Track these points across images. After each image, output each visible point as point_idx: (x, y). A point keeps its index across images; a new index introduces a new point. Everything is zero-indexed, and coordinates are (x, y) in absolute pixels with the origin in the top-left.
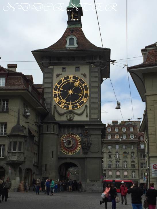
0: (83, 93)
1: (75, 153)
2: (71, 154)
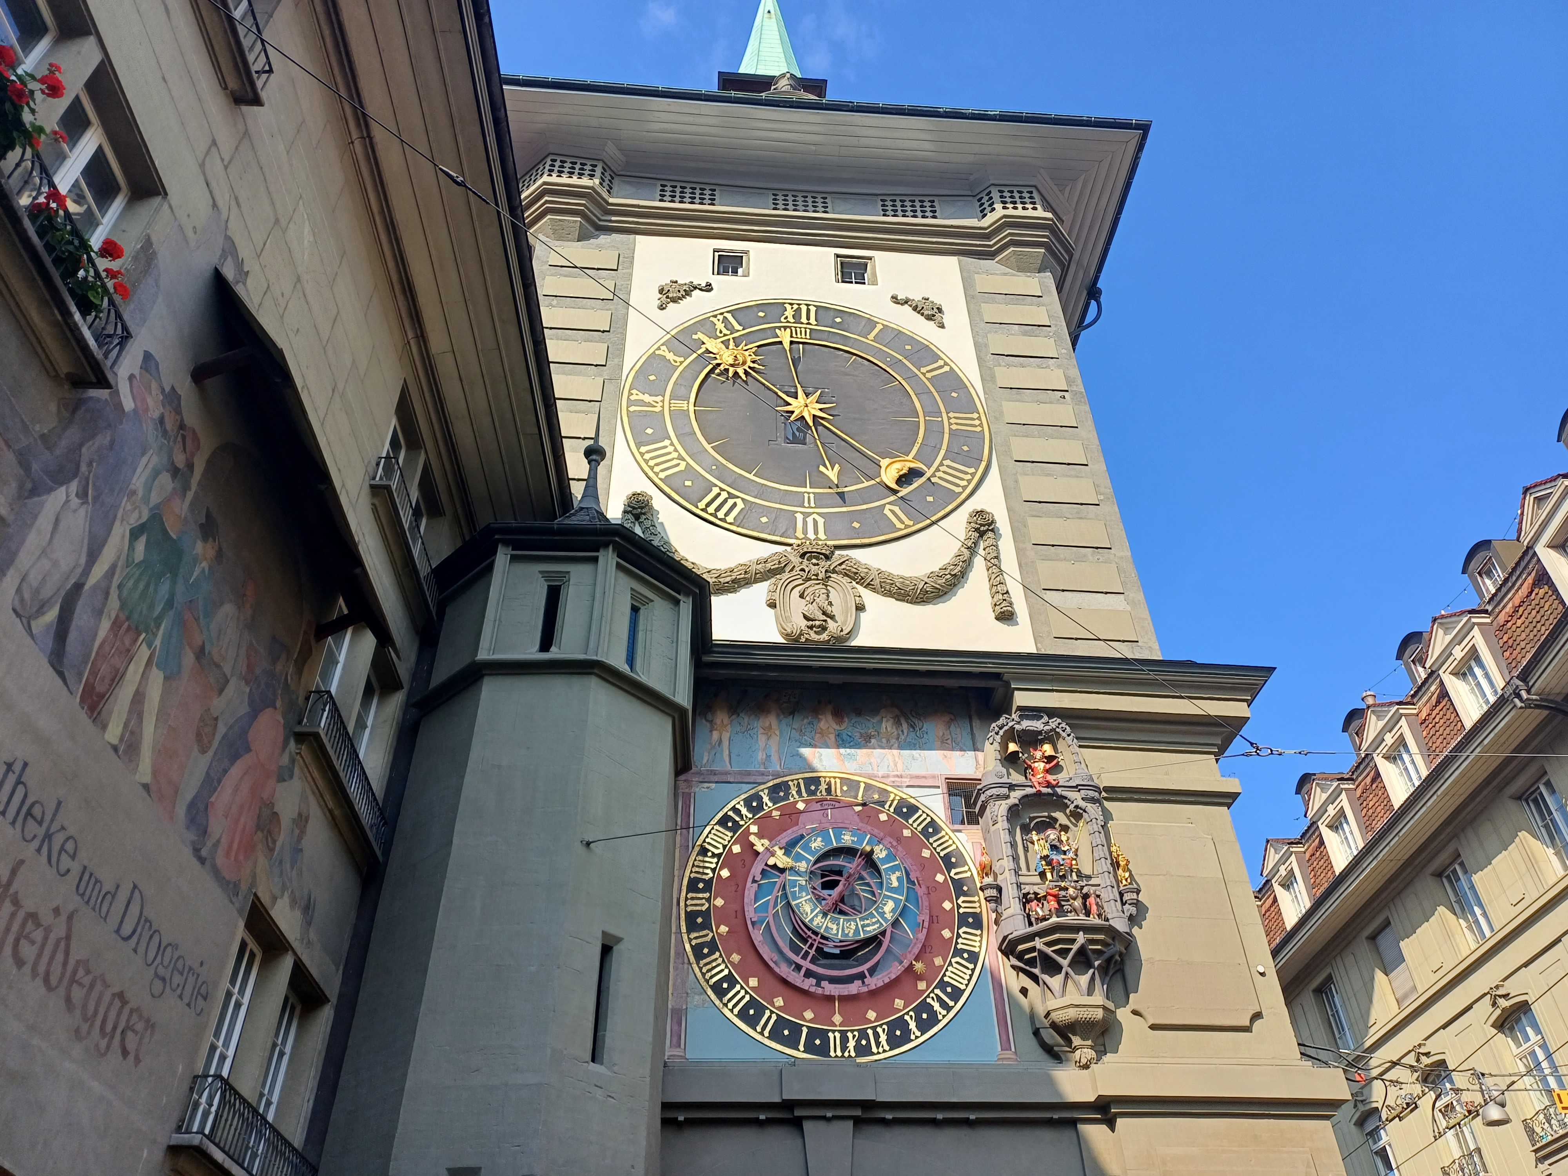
0: (935, 427)
1: (918, 1038)
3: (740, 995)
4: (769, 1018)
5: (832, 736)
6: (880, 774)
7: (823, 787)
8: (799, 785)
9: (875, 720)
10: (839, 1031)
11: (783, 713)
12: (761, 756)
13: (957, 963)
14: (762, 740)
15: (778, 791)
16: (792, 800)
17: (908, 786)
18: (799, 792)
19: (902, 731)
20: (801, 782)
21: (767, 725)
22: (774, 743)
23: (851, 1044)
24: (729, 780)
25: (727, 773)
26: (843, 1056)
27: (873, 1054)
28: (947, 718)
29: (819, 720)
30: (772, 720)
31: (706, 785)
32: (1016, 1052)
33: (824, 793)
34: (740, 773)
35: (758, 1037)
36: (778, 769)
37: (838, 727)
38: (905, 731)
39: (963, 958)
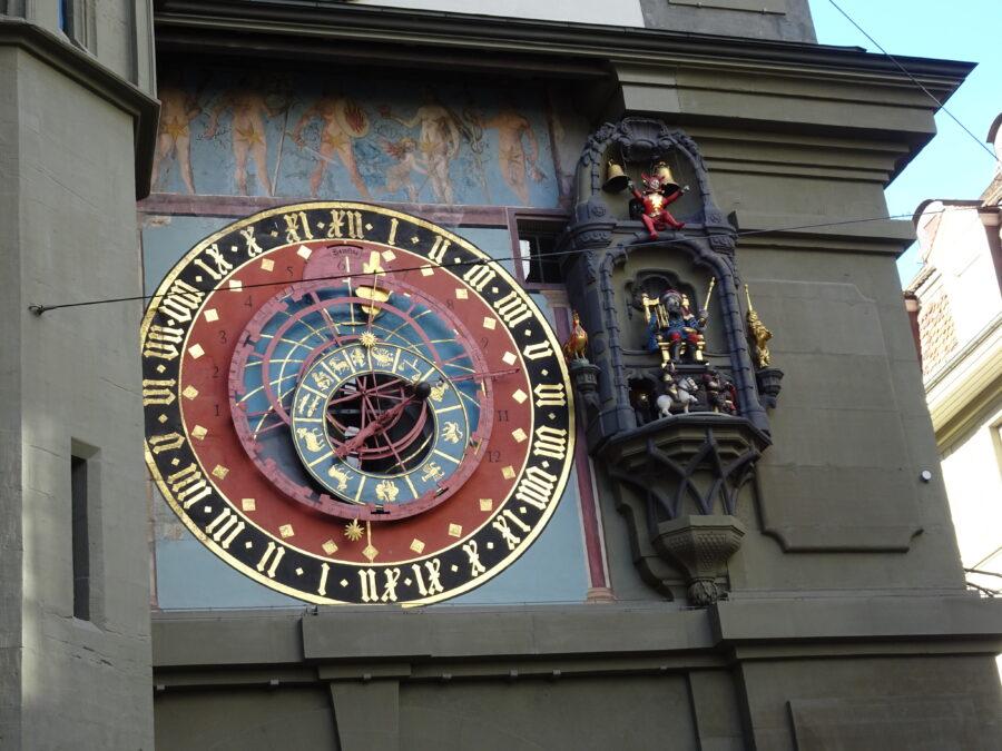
1: (481, 575)
2: (407, 592)
3: (231, 522)
4: (275, 553)
5: (347, 148)
6: (420, 205)
7: (337, 224)
8: (299, 222)
9: (411, 124)
10: (374, 568)
11: (271, 110)
13: (534, 474)
14: (239, 150)
15: (270, 230)
16: (291, 243)
17: (462, 226)
18: (301, 232)
19: (451, 142)
20: (304, 217)
21: (246, 128)
22: (258, 155)
23: (391, 585)
24: (193, 211)
25: (187, 201)
26: (380, 601)
27: (421, 597)
28: (516, 123)
29: (327, 123)
30: (253, 119)
31: (158, 218)
32: (611, 590)
33: (338, 233)
34: (208, 201)
35: (262, 579)
36: (268, 196)
37: (354, 134)
38: (456, 143)
39: (541, 467)
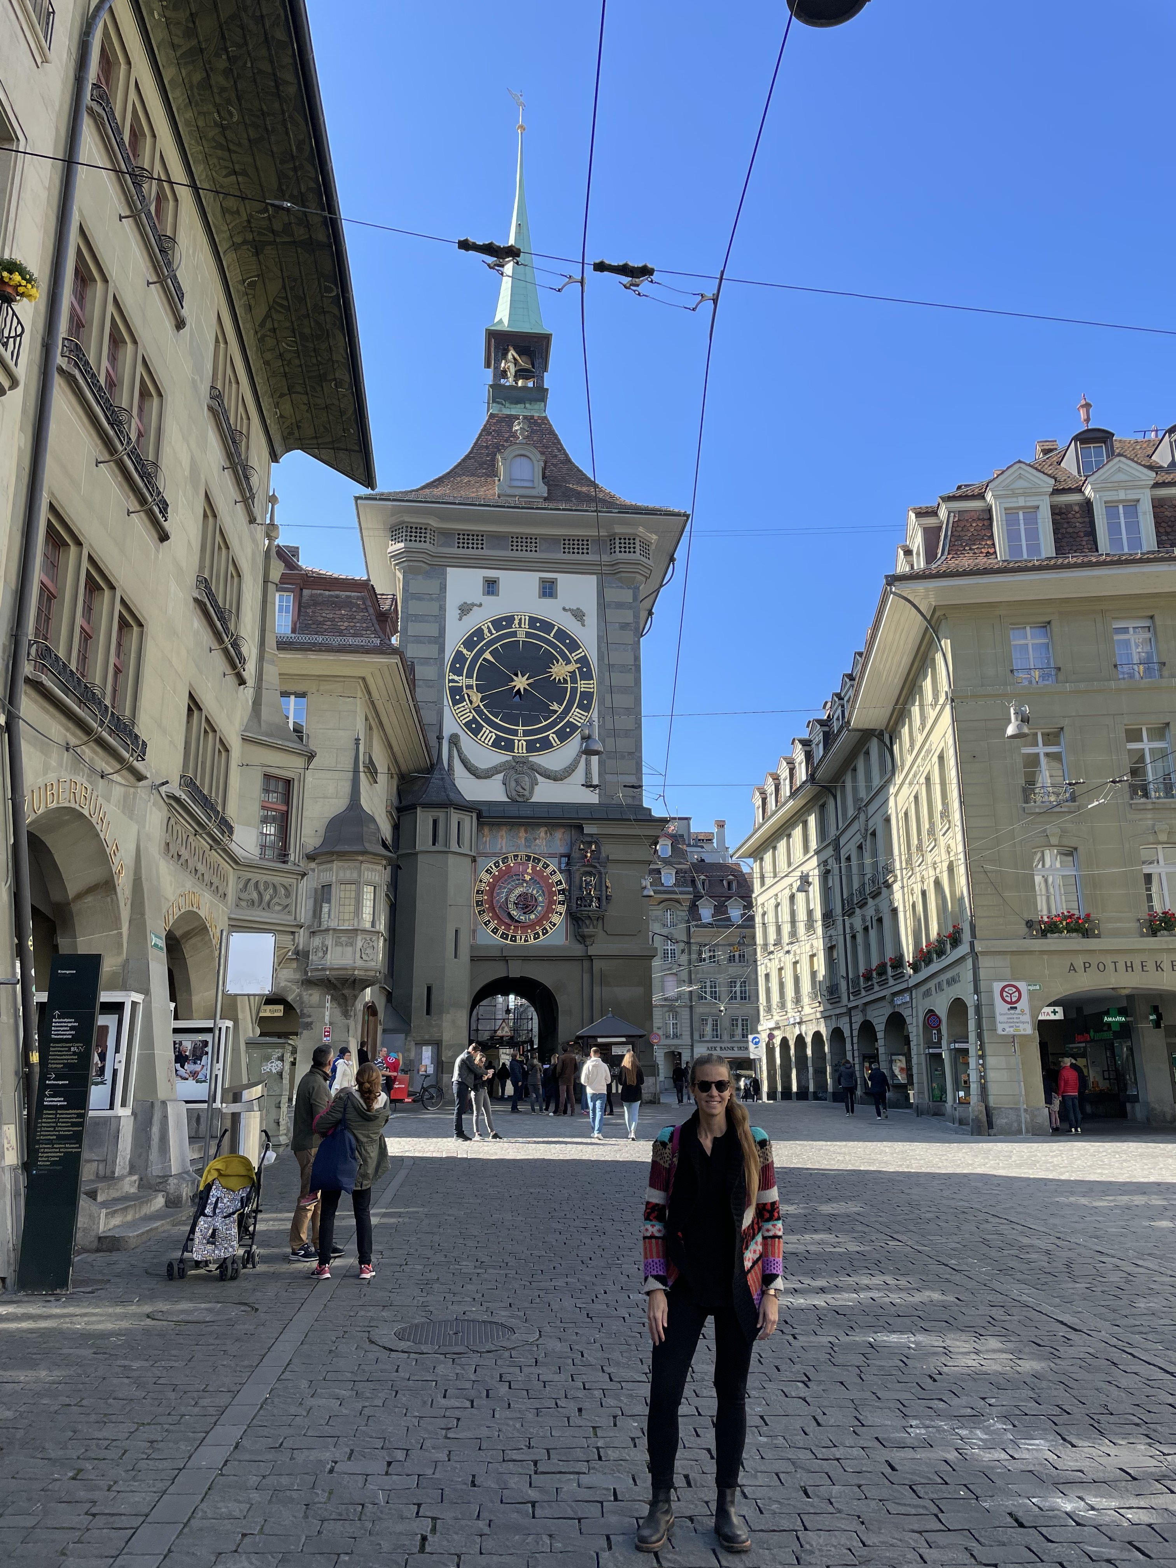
0: (573, 690)
1: (542, 937)
2: (526, 941)
3: (492, 925)
4: (500, 932)
6: (539, 852)
7: (519, 858)
9: (539, 830)
10: (520, 936)
11: (507, 830)
12: (499, 846)
13: (556, 916)
14: (500, 840)
15: (505, 860)
16: (509, 863)
17: (547, 857)
18: (511, 860)
20: (512, 856)
22: (504, 841)
23: (523, 939)
24: (489, 856)
25: (488, 853)
26: (520, 943)
27: (529, 942)
28: (563, 831)
29: (519, 832)
30: (503, 833)
32: (569, 941)
34: (493, 853)
35: (497, 937)
36: (505, 851)
39: (558, 914)
